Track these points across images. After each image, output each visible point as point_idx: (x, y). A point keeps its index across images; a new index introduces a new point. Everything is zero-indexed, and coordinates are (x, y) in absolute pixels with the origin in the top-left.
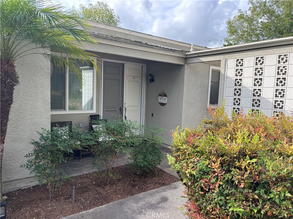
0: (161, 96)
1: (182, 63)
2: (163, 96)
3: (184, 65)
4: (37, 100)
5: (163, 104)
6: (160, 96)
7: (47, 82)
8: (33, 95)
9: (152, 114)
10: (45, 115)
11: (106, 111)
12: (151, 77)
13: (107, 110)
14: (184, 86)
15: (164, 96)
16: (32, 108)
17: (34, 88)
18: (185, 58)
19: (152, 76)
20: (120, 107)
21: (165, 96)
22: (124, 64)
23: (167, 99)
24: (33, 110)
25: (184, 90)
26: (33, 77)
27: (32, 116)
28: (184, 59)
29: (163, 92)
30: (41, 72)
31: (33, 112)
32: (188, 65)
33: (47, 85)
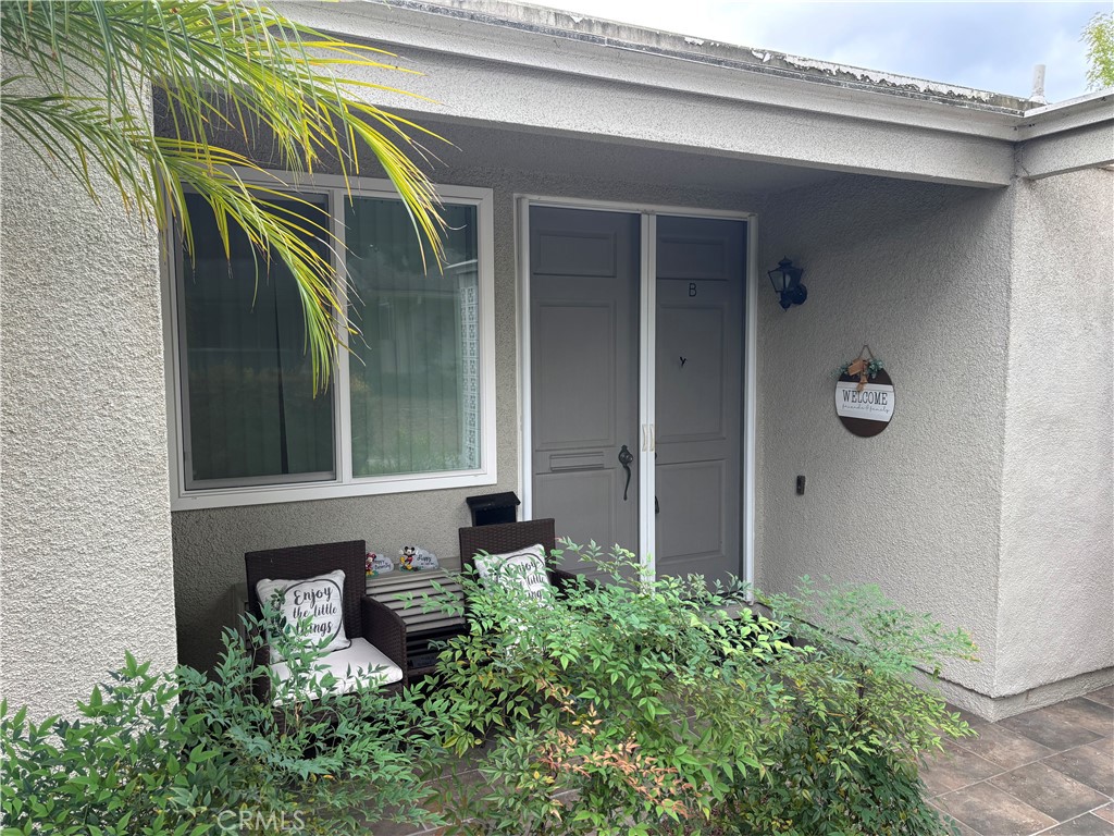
0: (855, 379)
1: (997, 178)
2: (864, 379)
3: (1006, 187)
4: (73, 450)
5: (866, 429)
6: (845, 377)
7: (135, 331)
8: (44, 423)
9: (800, 482)
10: (131, 549)
11: (554, 471)
12: (788, 279)
13: (556, 463)
14: (1012, 314)
15: (871, 381)
16: (36, 511)
17: (49, 370)
18: (1014, 145)
19: (797, 274)
20: (624, 447)
21: (882, 377)
22: (640, 215)
23: (890, 399)
24: (45, 525)
25: (1013, 340)
26: (36, 300)
27: (40, 558)
28: (1006, 152)
29: (866, 356)
30: (91, 266)
31: (47, 537)
32: (1031, 188)
33: (138, 352)
